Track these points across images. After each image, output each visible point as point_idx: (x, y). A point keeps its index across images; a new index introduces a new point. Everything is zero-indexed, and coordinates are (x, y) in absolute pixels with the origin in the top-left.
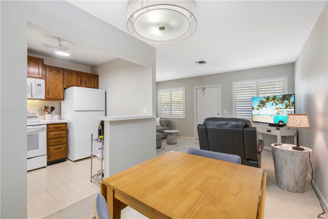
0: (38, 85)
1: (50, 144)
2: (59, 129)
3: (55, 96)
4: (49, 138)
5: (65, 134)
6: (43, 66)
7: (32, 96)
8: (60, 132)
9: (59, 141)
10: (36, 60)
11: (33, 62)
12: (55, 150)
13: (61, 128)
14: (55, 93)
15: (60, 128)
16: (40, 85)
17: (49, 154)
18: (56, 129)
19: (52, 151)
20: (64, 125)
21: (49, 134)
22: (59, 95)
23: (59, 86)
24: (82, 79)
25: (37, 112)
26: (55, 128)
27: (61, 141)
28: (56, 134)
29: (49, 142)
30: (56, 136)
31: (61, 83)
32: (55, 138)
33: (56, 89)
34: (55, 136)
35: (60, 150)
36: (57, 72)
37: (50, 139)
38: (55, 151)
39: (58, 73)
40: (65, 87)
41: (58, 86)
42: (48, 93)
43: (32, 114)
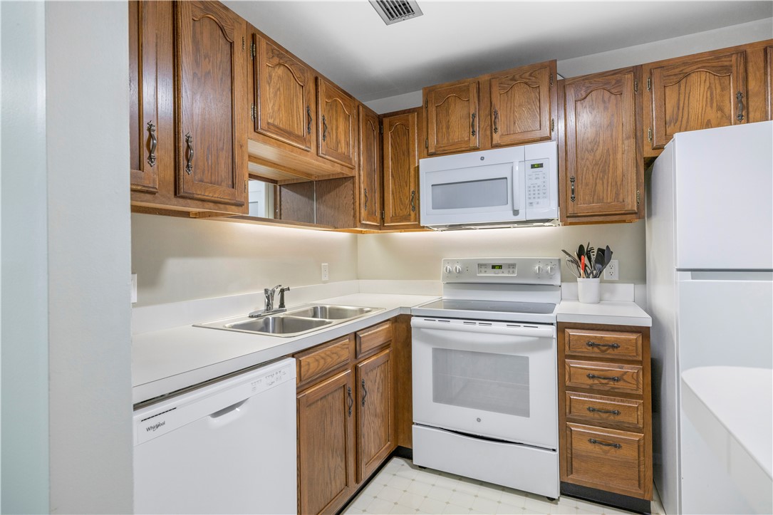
0: (533, 166)
1: (570, 412)
2: (610, 351)
3: (600, 200)
4: (568, 383)
5: (637, 381)
6: (554, 89)
7: (516, 213)
8: (615, 369)
9: (611, 409)
10: (530, 75)
11: (523, 85)
12: (590, 441)
13: (616, 351)
14: (599, 187)
15: (613, 347)
16: (541, 165)
17: (569, 451)
18: (596, 349)
19: (581, 446)
20: (633, 337)
21: (567, 367)
22: (617, 195)
23: (619, 156)
24: (753, 85)
25: (551, 268)
26: (592, 345)
27: (618, 413)
28: (596, 373)
29: (568, 403)
30: (596, 382)
31: (628, 138)
32: (591, 390)
33: (604, 172)
34: (591, 382)
35: (613, 450)
36: (607, 94)
37: (574, 389)
38: (590, 447)
39: (613, 97)
40: (648, 153)
41: (615, 153)
42: (573, 191)
43: (539, 275)
